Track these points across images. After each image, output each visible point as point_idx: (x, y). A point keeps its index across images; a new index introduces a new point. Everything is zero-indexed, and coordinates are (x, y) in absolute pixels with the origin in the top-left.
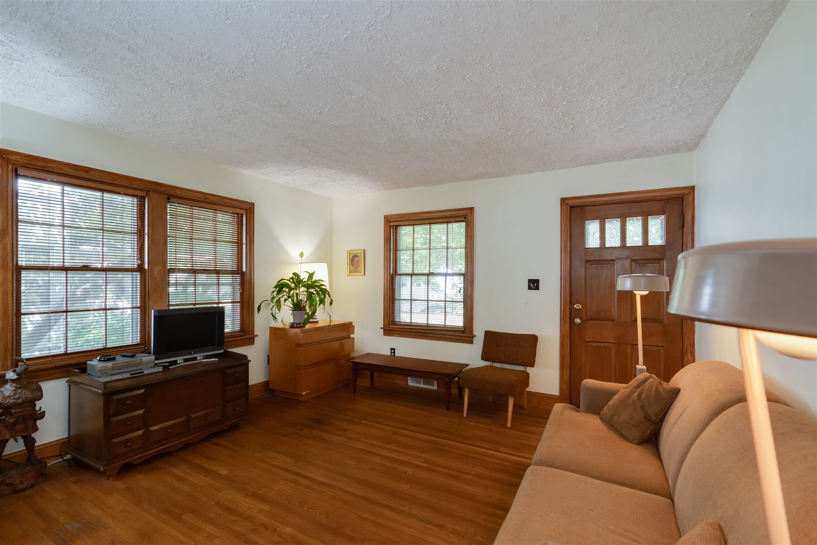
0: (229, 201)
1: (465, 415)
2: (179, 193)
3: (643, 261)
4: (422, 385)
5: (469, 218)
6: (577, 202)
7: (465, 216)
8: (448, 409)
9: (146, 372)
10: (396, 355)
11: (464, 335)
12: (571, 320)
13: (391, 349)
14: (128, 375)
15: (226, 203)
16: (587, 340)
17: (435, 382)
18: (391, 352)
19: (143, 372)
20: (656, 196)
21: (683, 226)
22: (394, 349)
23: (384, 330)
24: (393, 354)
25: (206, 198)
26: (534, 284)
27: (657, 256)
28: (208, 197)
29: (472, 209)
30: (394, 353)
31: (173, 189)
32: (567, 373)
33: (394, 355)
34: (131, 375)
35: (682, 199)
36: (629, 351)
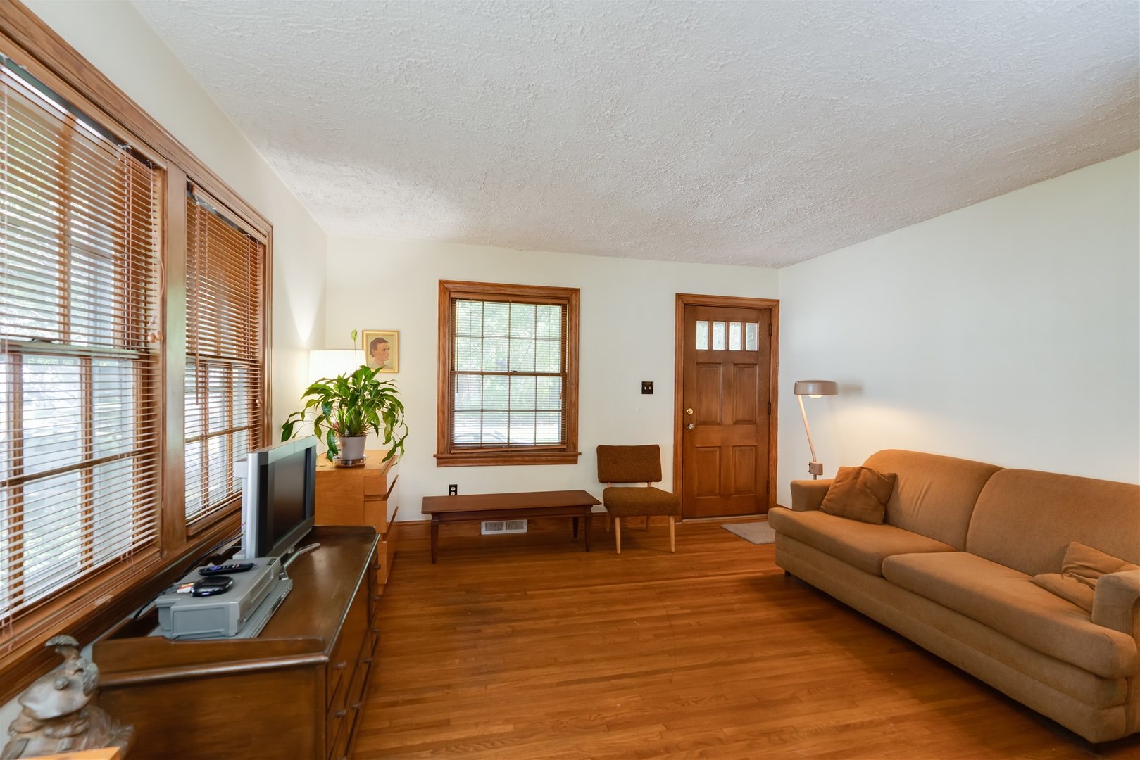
1: (619, 551)
3: (742, 366)
4: (504, 531)
5: (574, 302)
6: (691, 301)
7: (566, 299)
8: (588, 551)
10: (458, 494)
11: (565, 452)
12: (685, 426)
13: (450, 486)
16: (698, 446)
17: (525, 521)
18: (450, 491)
20: (754, 305)
21: (771, 335)
22: (456, 486)
23: (437, 458)
24: (453, 494)
26: (648, 388)
27: (753, 361)
29: (577, 291)
30: (456, 491)
32: (680, 483)
33: (456, 494)
35: (771, 309)
36: (731, 453)
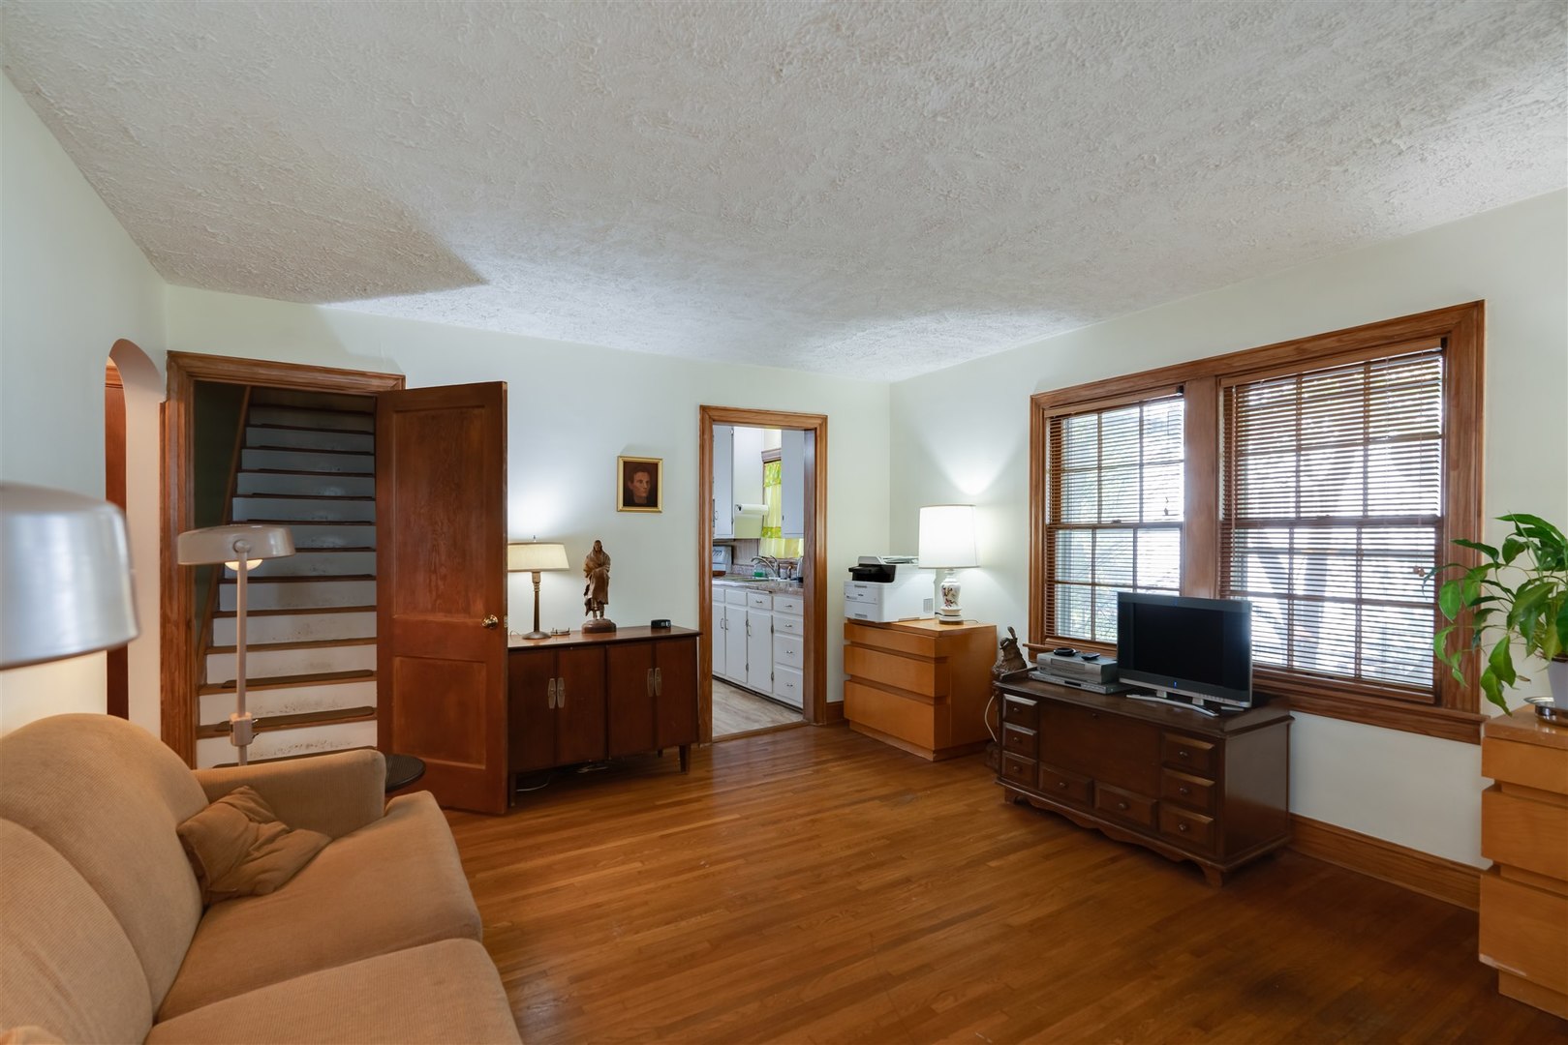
0: (1377, 333)
2: (1238, 364)
9: (1084, 686)
14: (1061, 681)
15: (1365, 341)
19: (1079, 685)
25: (1304, 351)
28: (1307, 346)
31: (1225, 361)
34: (1066, 682)
